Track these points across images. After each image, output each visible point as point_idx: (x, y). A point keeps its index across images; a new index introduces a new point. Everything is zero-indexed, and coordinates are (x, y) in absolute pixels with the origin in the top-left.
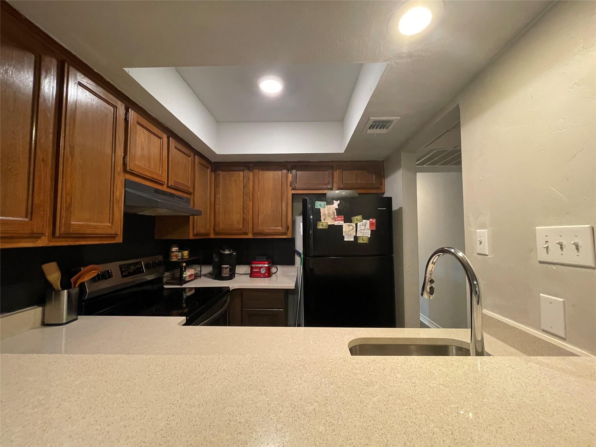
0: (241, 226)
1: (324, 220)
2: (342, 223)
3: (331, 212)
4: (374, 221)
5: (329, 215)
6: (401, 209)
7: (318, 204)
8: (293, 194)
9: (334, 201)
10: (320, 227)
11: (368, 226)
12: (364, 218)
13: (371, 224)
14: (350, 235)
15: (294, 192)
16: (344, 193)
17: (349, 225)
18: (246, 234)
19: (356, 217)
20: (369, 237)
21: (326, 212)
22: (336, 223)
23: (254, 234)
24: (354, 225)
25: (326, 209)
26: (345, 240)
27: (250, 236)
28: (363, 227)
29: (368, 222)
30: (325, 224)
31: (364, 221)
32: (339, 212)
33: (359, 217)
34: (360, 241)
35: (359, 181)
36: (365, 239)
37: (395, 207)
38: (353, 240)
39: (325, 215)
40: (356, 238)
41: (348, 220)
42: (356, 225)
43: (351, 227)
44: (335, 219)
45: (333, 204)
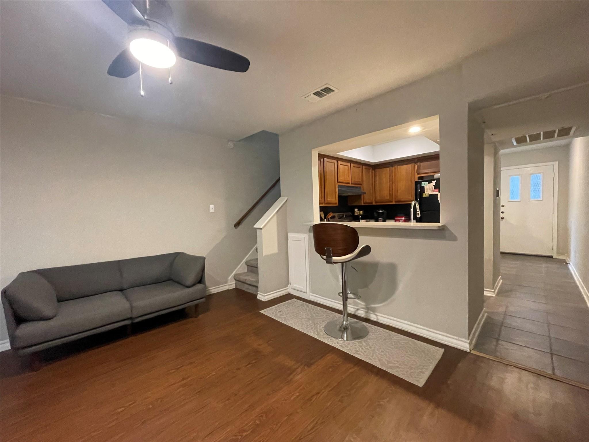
0: (388, 198)
1: (427, 192)
3: (431, 188)
5: (429, 189)
7: (423, 184)
9: (433, 181)
10: (424, 196)
15: (419, 176)
18: (392, 202)
21: (428, 188)
22: (434, 193)
23: (396, 202)
25: (428, 186)
27: (394, 203)
30: (427, 194)
32: (435, 187)
39: (427, 189)
44: (433, 191)
45: (432, 182)
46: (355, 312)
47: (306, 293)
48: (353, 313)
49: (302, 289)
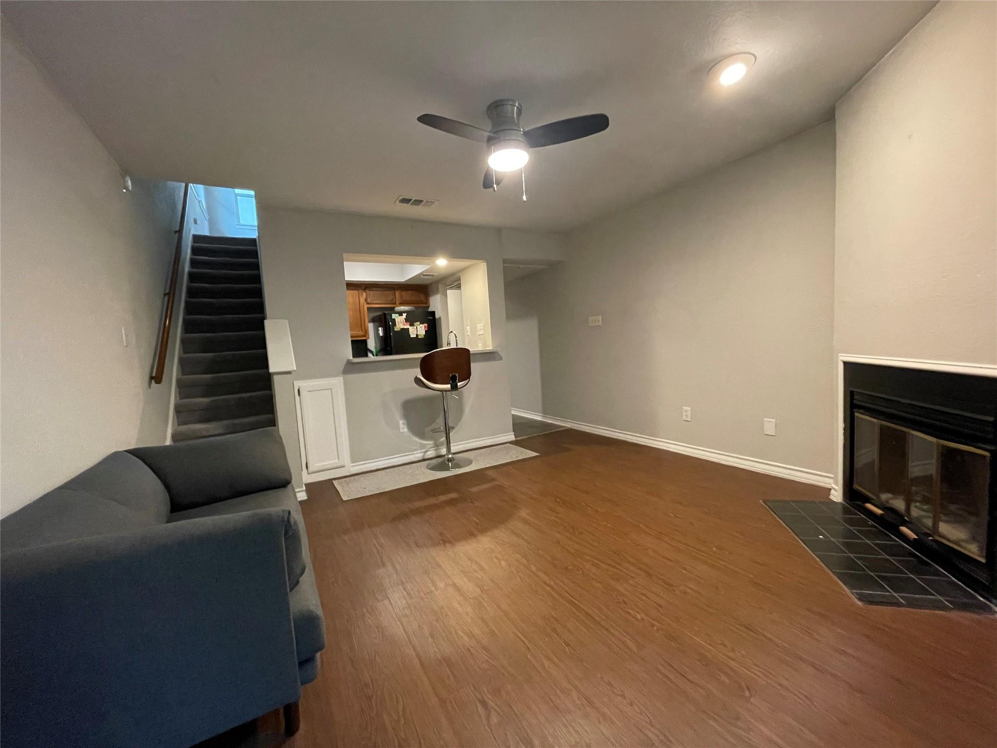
1: (398, 325)
2: (408, 327)
3: (402, 321)
4: (426, 325)
6: (440, 318)
7: (394, 316)
8: (368, 308)
9: (403, 314)
10: (396, 329)
11: (423, 328)
12: (421, 324)
13: (425, 327)
14: (413, 334)
15: (368, 306)
16: (406, 308)
17: (413, 328)
19: (416, 323)
20: (424, 334)
22: (405, 327)
24: (416, 328)
25: (399, 319)
26: (411, 336)
28: (420, 329)
29: (423, 325)
30: (399, 328)
31: (421, 325)
33: (418, 323)
34: (420, 337)
35: (413, 299)
36: (422, 335)
37: (437, 317)
38: (415, 336)
39: (398, 322)
40: (417, 335)
41: (412, 325)
42: (417, 327)
44: (404, 324)
47: (344, 467)
48: (421, 459)
49: (336, 463)
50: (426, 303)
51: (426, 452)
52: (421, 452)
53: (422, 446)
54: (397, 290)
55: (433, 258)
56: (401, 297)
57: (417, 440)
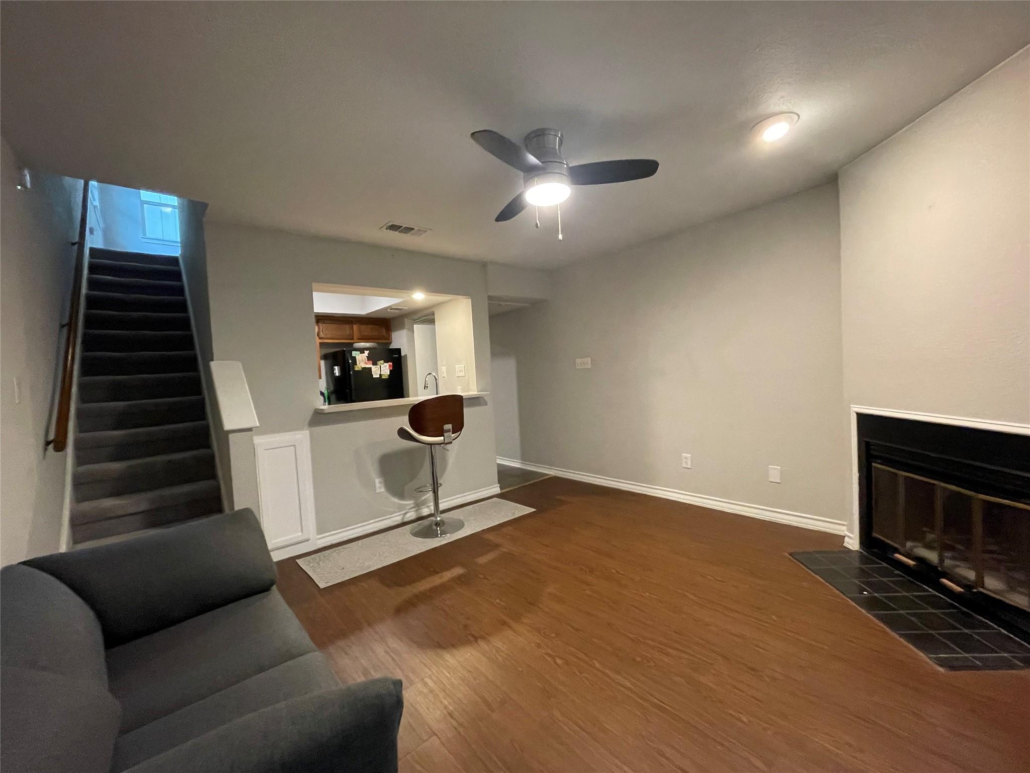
1: (359, 364)
2: (371, 366)
3: (363, 359)
4: (391, 364)
5: (362, 361)
6: (406, 356)
7: (354, 353)
8: (320, 343)
9: (365, 351)
10: (356, 369)
11: (388, 367)
12: (385, 362)
13: (390, 366)
14: (376, 374)
15: (321, 341)
16: (368, 345)
17: (376, 367)
19: (380, 362)
20: (389, 374)
21: (360, 359)
22: (367, 366)
24: (379, 367)
25: (360, 357)
26: (374, 377)
28: (384, 368)
29: (387, 364)
30: (360, 367)
31: (385, 364)
32: (369, 358)
33: (382, 362)
34: (383, 377)
35: (374, 334)
36: (386, 375)
37: (403, 354)
38: (379, 376)
39: (359, 360)
41: (375, 364)
43: (377, 369)
44: (366, 363)
45: (364, 353)
46: (403, 519)
47: (308, 540)
48: (399, 522)
49: (298, 536)
50: (386, 339)
51: (406, 513)
52: (400, 515)
53: (400, 508)
54: (355, 324)
55: (409, 292)
56: (360, 331)
57: (396, 500)
